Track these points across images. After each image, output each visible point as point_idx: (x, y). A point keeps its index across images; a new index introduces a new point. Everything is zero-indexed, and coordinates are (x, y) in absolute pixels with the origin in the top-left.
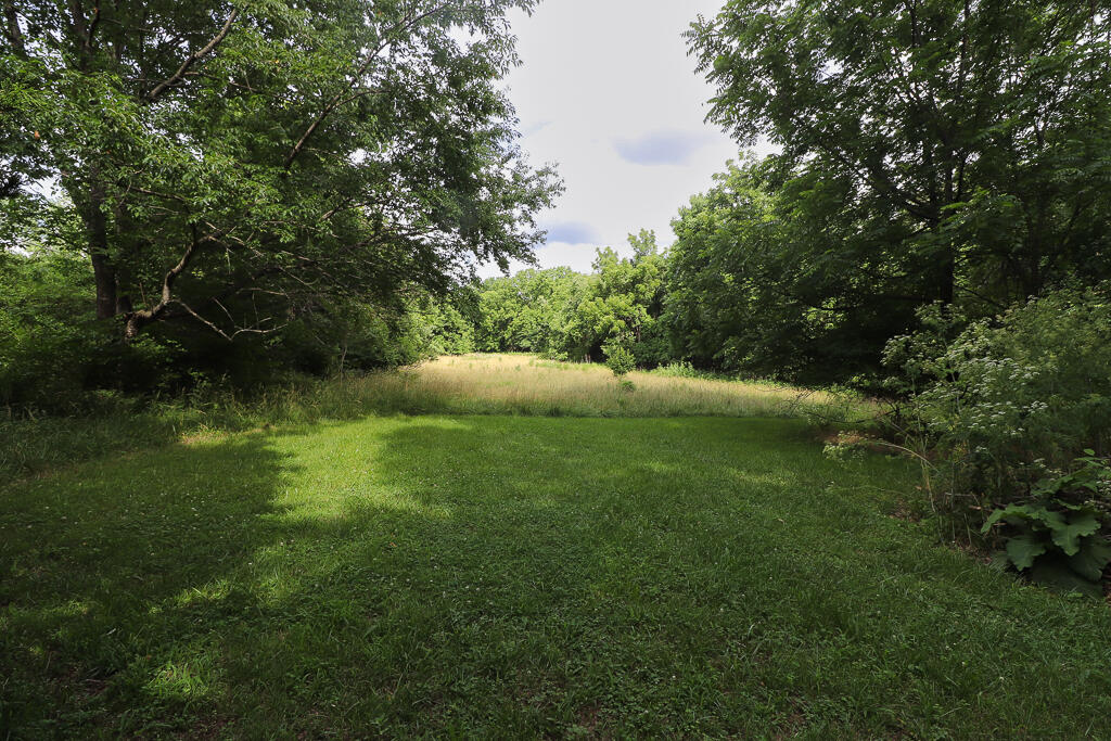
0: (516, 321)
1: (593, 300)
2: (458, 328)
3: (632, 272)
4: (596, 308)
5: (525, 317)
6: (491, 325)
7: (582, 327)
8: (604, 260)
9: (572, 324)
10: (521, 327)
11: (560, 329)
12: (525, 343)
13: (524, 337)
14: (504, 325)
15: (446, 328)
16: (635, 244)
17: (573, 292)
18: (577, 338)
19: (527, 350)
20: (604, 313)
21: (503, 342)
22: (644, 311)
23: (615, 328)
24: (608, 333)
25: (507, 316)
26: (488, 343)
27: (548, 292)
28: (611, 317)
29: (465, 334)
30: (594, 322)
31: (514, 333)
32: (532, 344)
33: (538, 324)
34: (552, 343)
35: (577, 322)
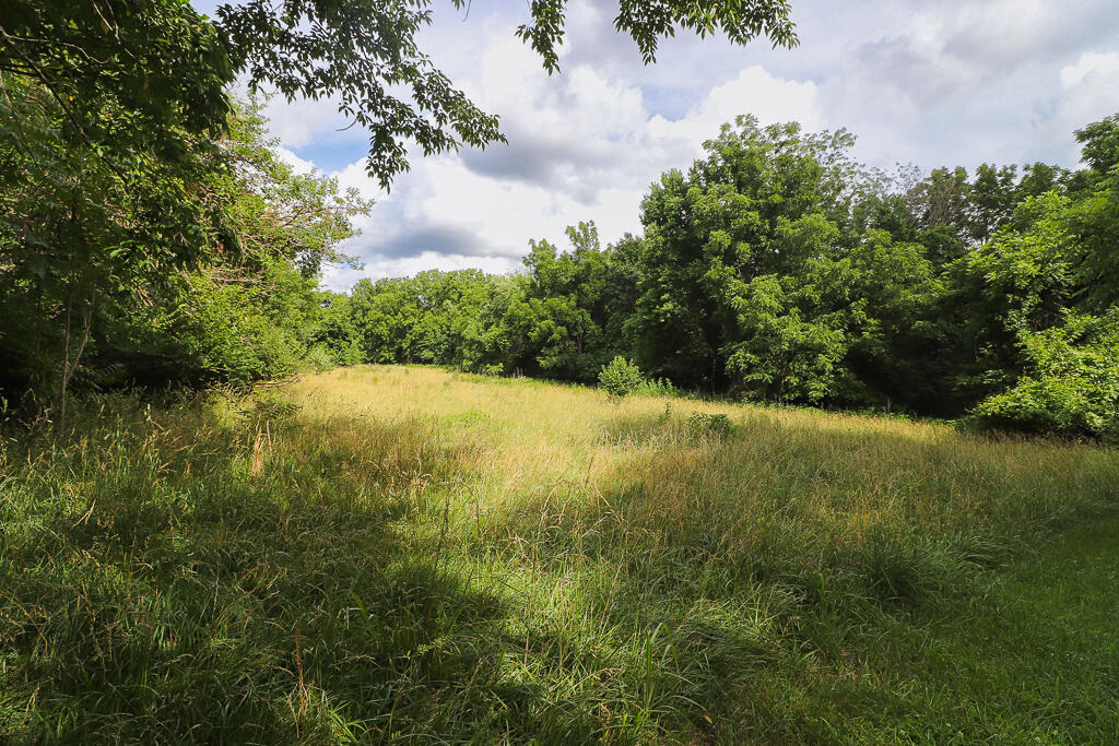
0: (417, 329)
1: (527, 301)
2: (346, 334)
3: (573, 270)
4: (531, 311)
5: (429, 324)
6: (386, 332)
7: (510, 334)
8: (540, 253)
9: (495, 331)
10: (422, 335)
11: (478, 338)
12: (427, 354)
13: (426, 347)
14: (401, 332)
15: (331, 334)
16: (575, 237)
17: (492, 295)
18: (505, 346)
19: (429, 361)
20: (542, 316)
21: (400, 351)
22: (588, 317)
23: (556, 336)
24: (545, 341)
25: (406, 323)
26: (382, 353)
27: (455, 297)
28: (550, 322)
29: (355, 342)
30: (528, 327)
31: (413, 343)
32: (436, 355)
33: (443, 333)
34: (466, 352)
35: (503, 327)
